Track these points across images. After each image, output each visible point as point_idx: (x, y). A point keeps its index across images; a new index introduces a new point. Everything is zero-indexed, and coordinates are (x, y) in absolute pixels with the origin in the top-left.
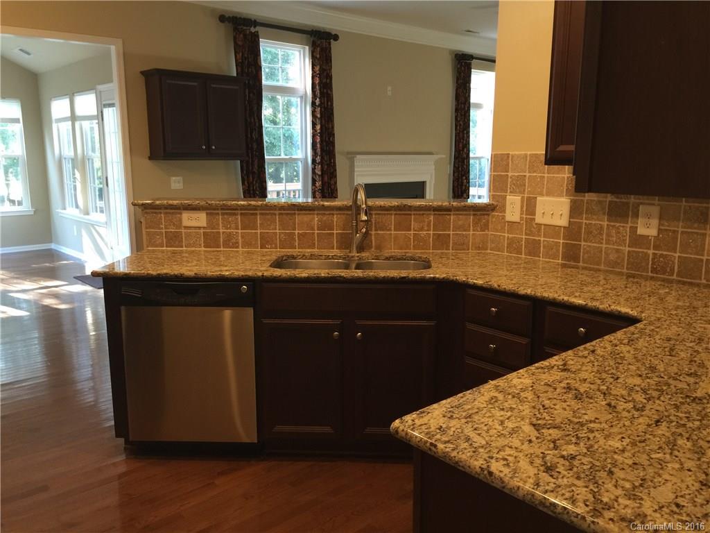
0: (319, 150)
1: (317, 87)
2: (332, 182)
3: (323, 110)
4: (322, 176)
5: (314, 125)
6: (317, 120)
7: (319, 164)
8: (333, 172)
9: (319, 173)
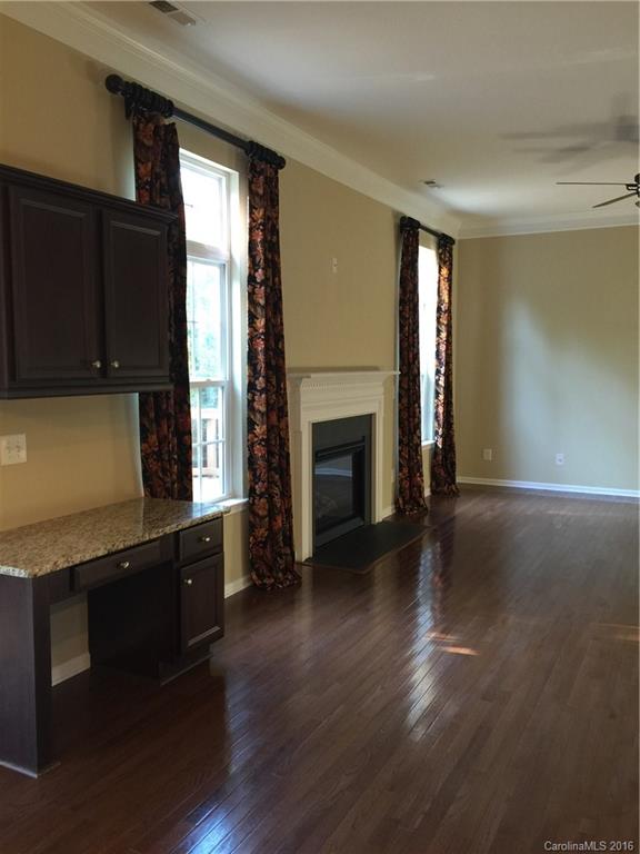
0: (261, 366)
1: (259, 248)
2: (282, 425)
3: (268, 290)
4: (267, 414)
5: (252, 318)
6: (259, 310)
7: (261, 392)
8: (282, 407)
9: (263, 409)
